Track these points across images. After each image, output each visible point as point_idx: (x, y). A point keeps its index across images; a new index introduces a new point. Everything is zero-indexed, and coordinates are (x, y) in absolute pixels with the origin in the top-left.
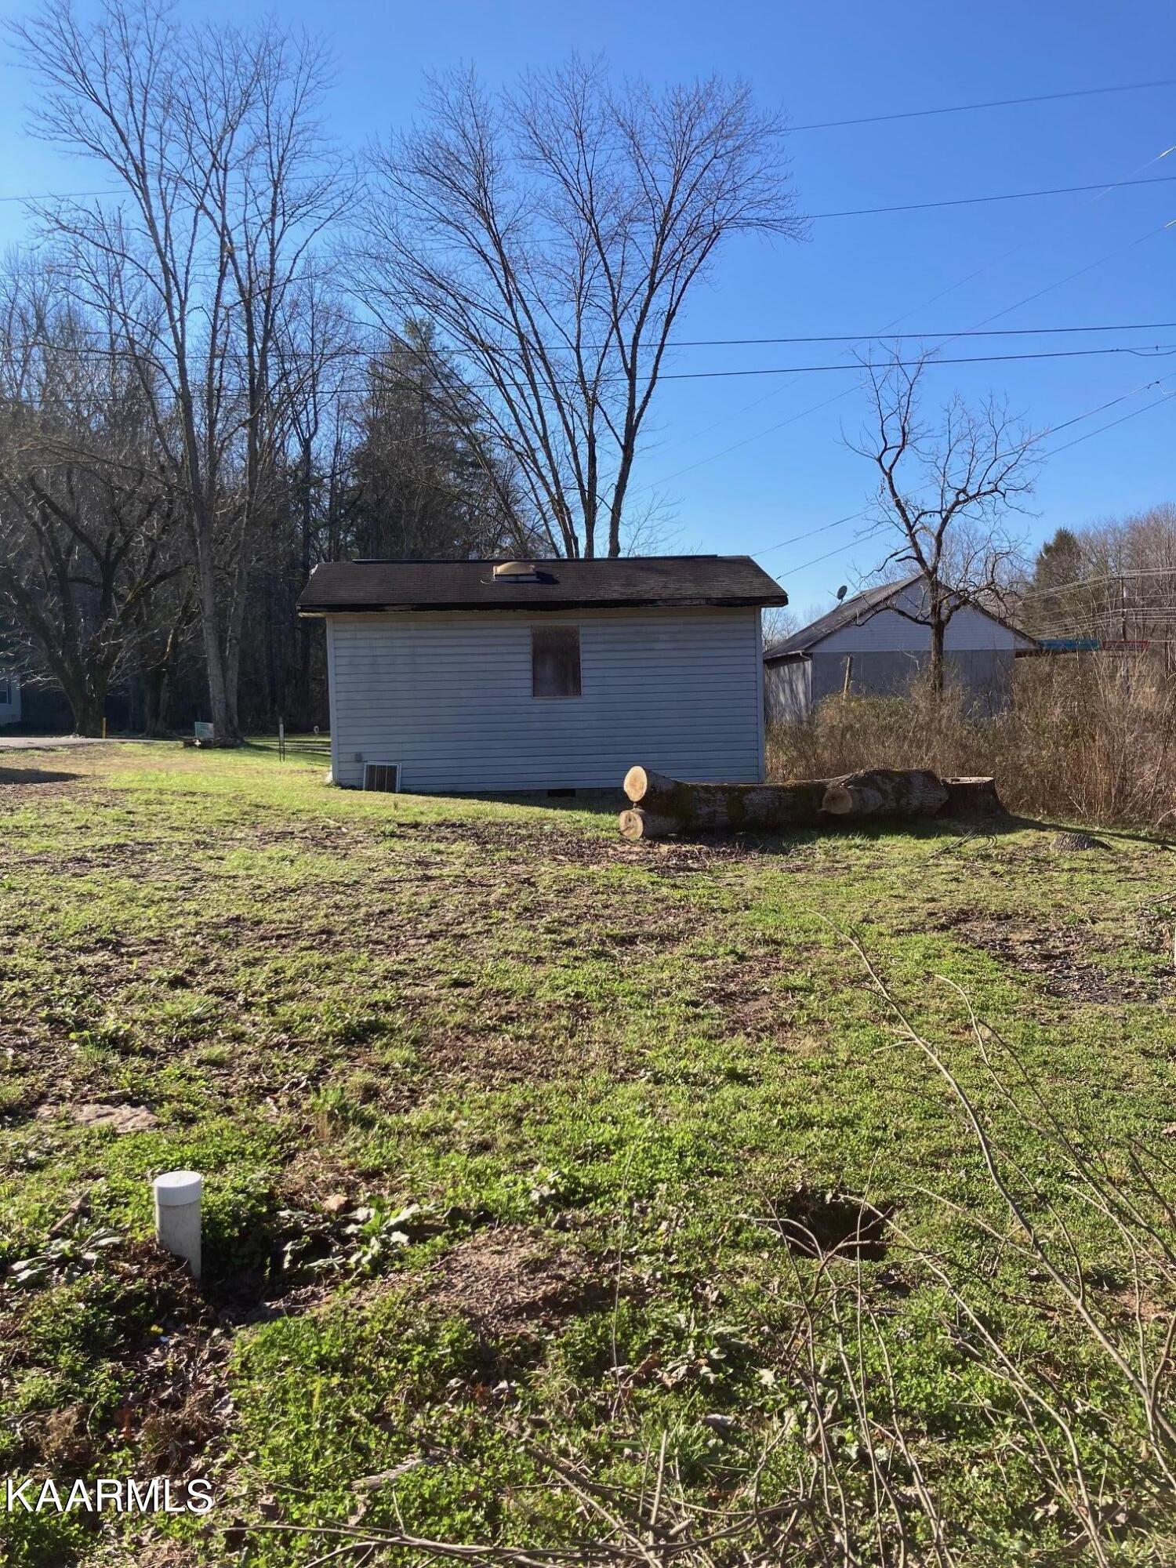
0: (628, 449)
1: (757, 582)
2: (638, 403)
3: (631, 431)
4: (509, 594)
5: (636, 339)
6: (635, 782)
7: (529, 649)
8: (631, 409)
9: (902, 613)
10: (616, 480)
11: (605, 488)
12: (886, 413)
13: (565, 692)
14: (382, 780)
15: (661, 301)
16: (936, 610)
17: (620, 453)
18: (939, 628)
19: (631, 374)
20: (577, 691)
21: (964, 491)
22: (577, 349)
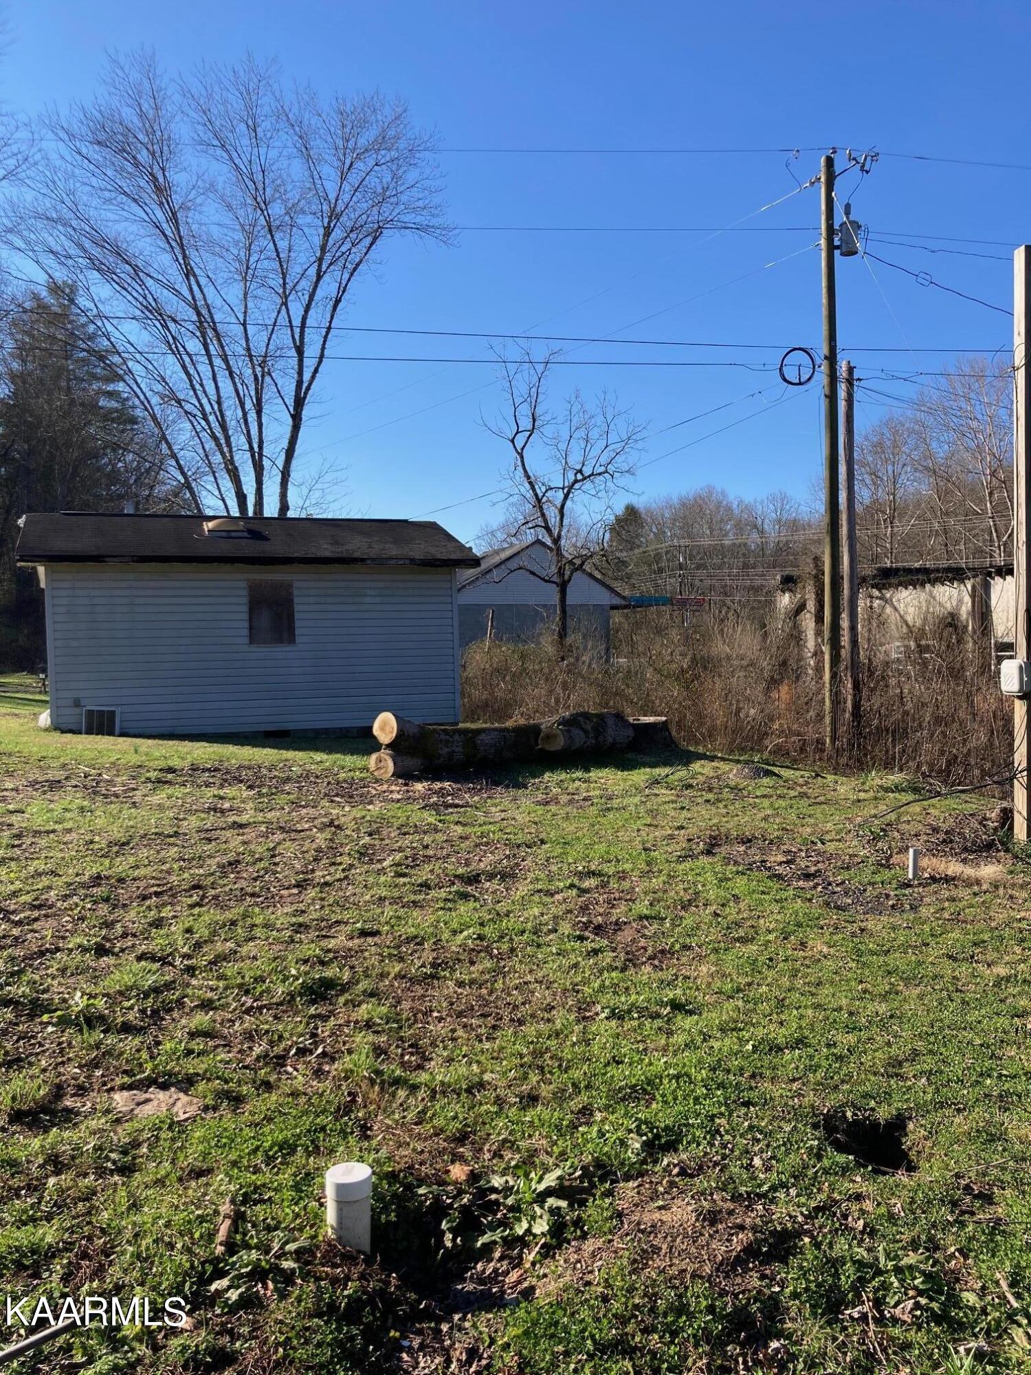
0: (297, 418)
1: (450, 545)
2: (307, 376)
3: (299, 402)
4: (225, 548)
5: (304, 319)
6: (385, 726)
7: (245, 600)
8: (300, 383)
9: (533, 573)
10: (285, 444)
11: (274, 450)
12: (517, 402)
13: (279, 640)
14: (101, 724)
15: (328, 288)
16: (561, 572)
17: (290, 421)
18: (563, 587)
19: (300, 351)
20: (292, 639)
21: (580, 471)
22: (244, 325)
